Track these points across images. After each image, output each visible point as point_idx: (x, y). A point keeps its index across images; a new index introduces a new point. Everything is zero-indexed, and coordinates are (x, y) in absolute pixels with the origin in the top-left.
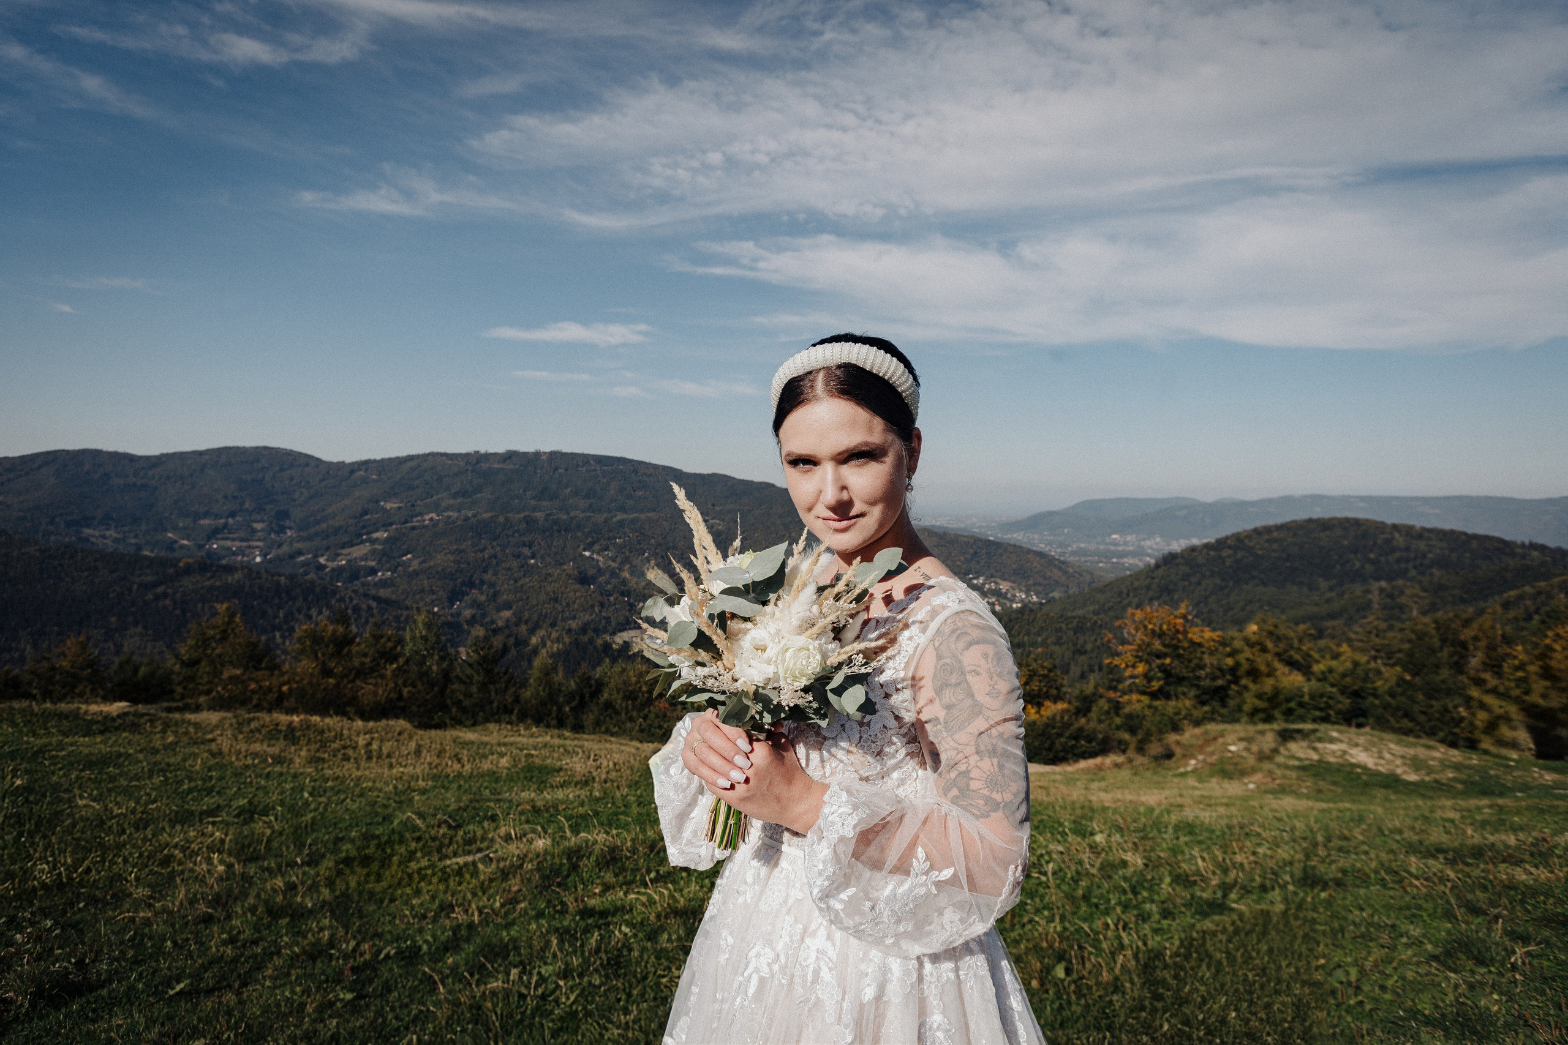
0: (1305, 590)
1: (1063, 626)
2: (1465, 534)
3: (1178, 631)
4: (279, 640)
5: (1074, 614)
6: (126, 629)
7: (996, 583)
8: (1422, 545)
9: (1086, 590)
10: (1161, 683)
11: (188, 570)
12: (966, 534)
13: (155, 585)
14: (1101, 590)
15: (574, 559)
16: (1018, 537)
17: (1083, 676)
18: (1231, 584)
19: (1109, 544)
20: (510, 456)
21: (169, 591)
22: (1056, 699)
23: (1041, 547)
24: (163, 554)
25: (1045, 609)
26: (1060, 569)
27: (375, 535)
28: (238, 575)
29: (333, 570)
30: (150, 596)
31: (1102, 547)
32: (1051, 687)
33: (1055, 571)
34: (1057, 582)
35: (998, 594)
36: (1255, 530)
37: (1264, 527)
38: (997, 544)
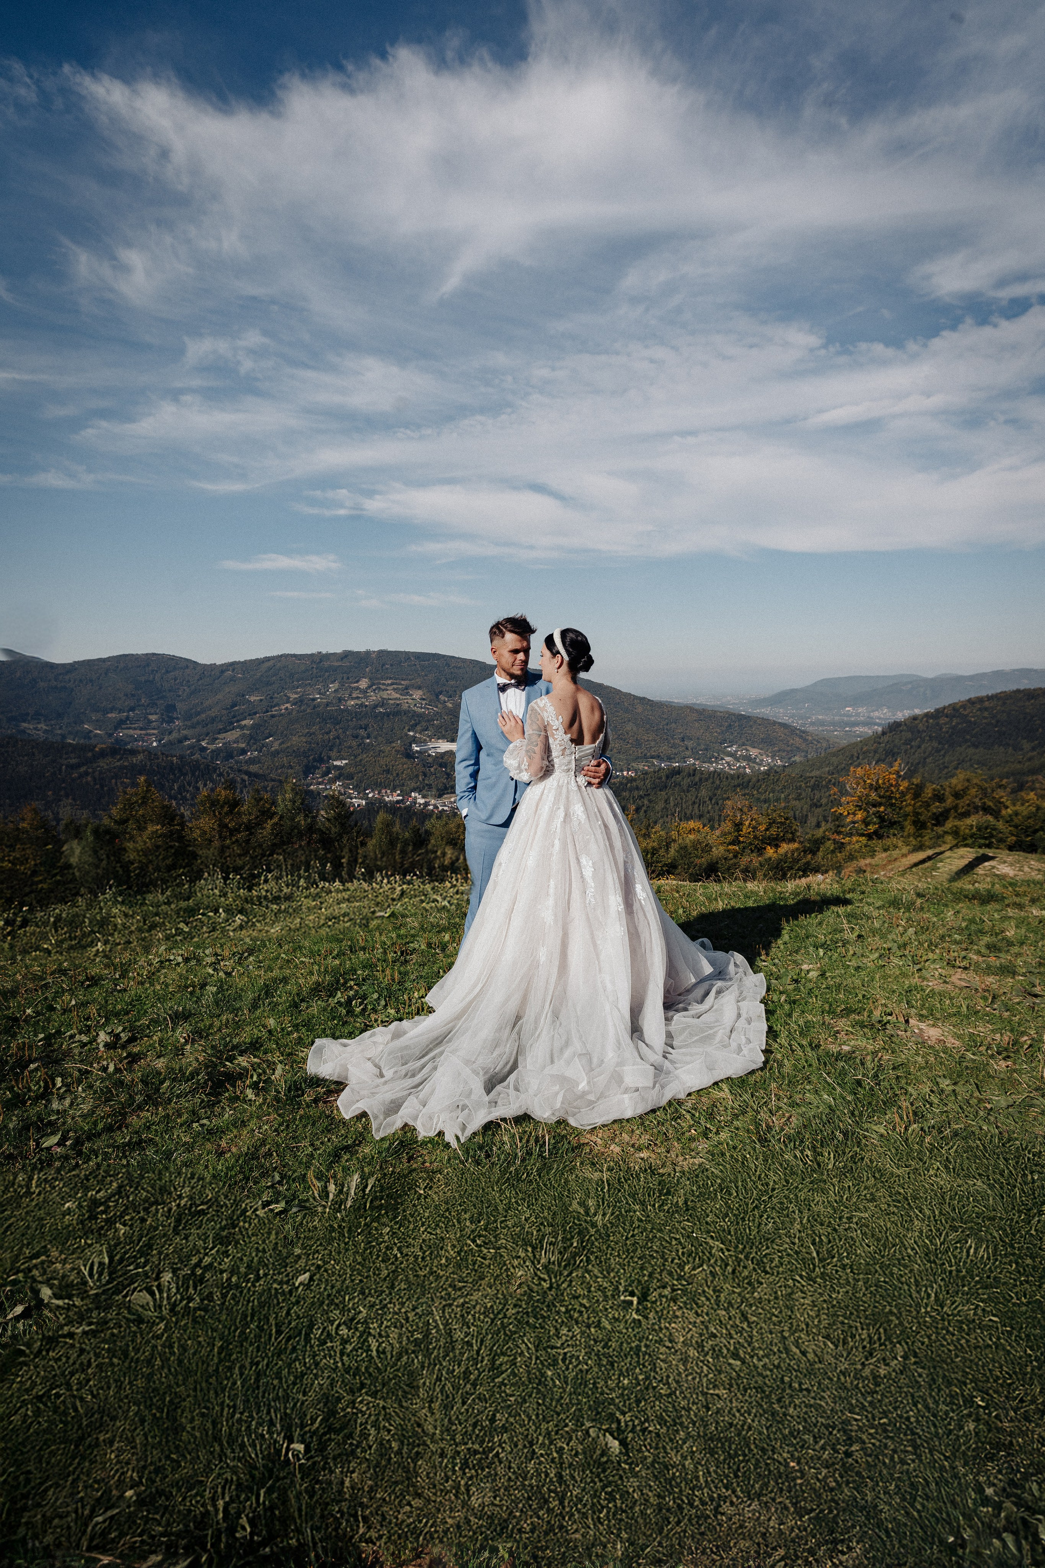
0: (1011, 749)
1: (803, 784)
3: (891, 785)
5: (813, 774)
6: (60, 800)
7: (747, 750)
9: (823, 755)
10: (877, 826)
11: (103, 754)
12: (722, 710)
13: (78, 766)
14: (835, 754)
15: (401, 738)
16: (765, 712)
17: (818, 825)
18: (947, 746)
19: (844, 715)
20: (347, 655)
21: (90, 770)
22: (791, 841)
23: (785, 719)
24: (82, 741)
25: (788, 771)
26: (801, 737)
27: (243, 723)
28: (140, 757)
29: (213, 751)
30: (75, 775)
31: (837, 718)
32: (788, 832)
33: (797, 739)
34: (799, 748)
35: (748, 758)
36: (970, 700)
37: (978, 698)
38: (748, 718)
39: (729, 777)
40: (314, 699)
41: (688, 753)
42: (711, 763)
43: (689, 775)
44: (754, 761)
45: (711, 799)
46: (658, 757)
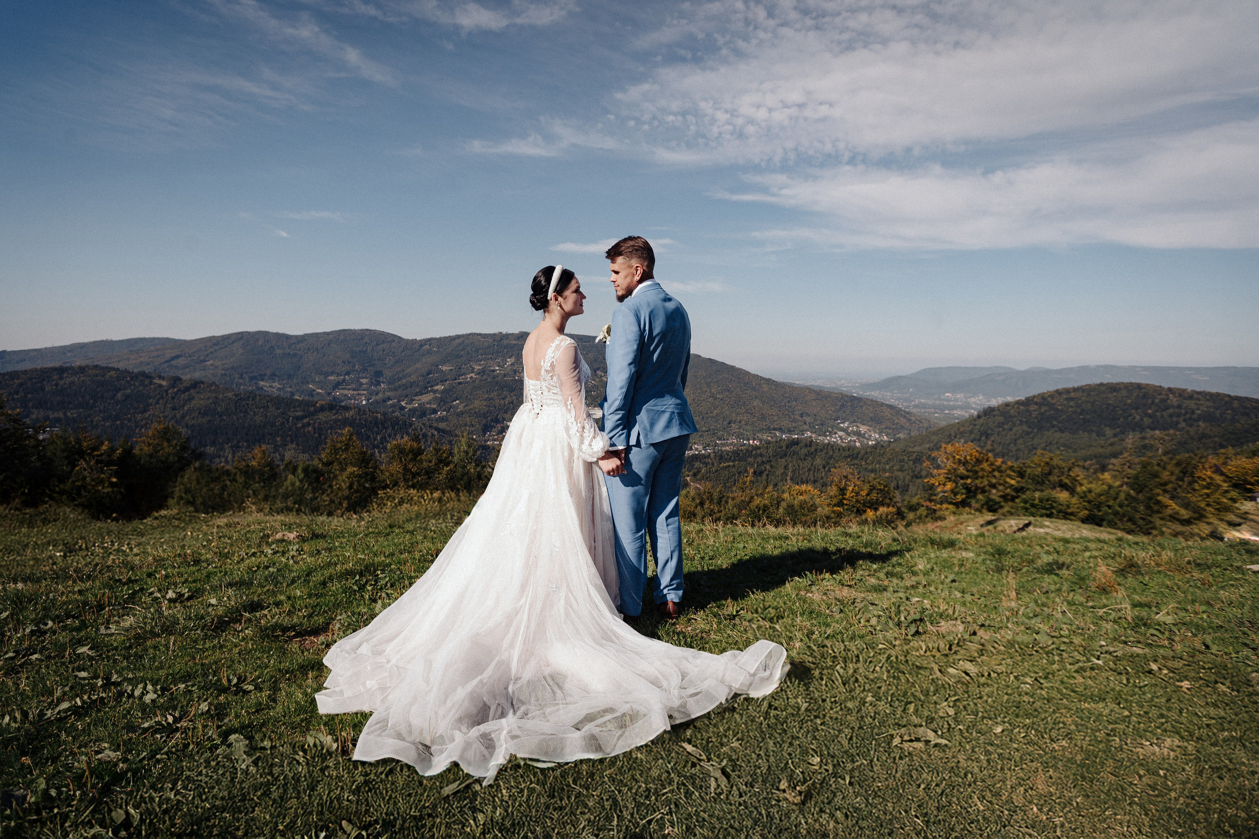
0: (1094, 435)
1: (906, 458)
2: (1229, 396)
4: (377, 454)
5: (915, 449)
6: (286, 445)
7: (857, 427)
8: (1192, 404)
9: (924, 433)
10: (964, 496)
11: (322, 409)
12: (836, 391)
13: (302, 418)
14: (934, 433)
16: (875, 394)
18: (1035, 430)
19: (944, 400)
21: (311, 422)
22: (889, 506)
23: (892, 402)
24: (307, 398)
25: (893, 446)
26: (905, 417)
27: (436, 388)
28: (352, 413)
29: (410, 410)
30: (300, 425)
31: (937, 402)
32: (886, 497)
33: (902, 419)
34: (903, 426)
35: (858, 434)
36: (1057, 391)
37: (1064, 389)
38: (859, 399)
39: (841, 449)
40: (494, 371)
41: (806, 427)
42: (826, 436)
43: (806, 446)
44: (863, 436)
45: (824, 467)
46: (780, 429)
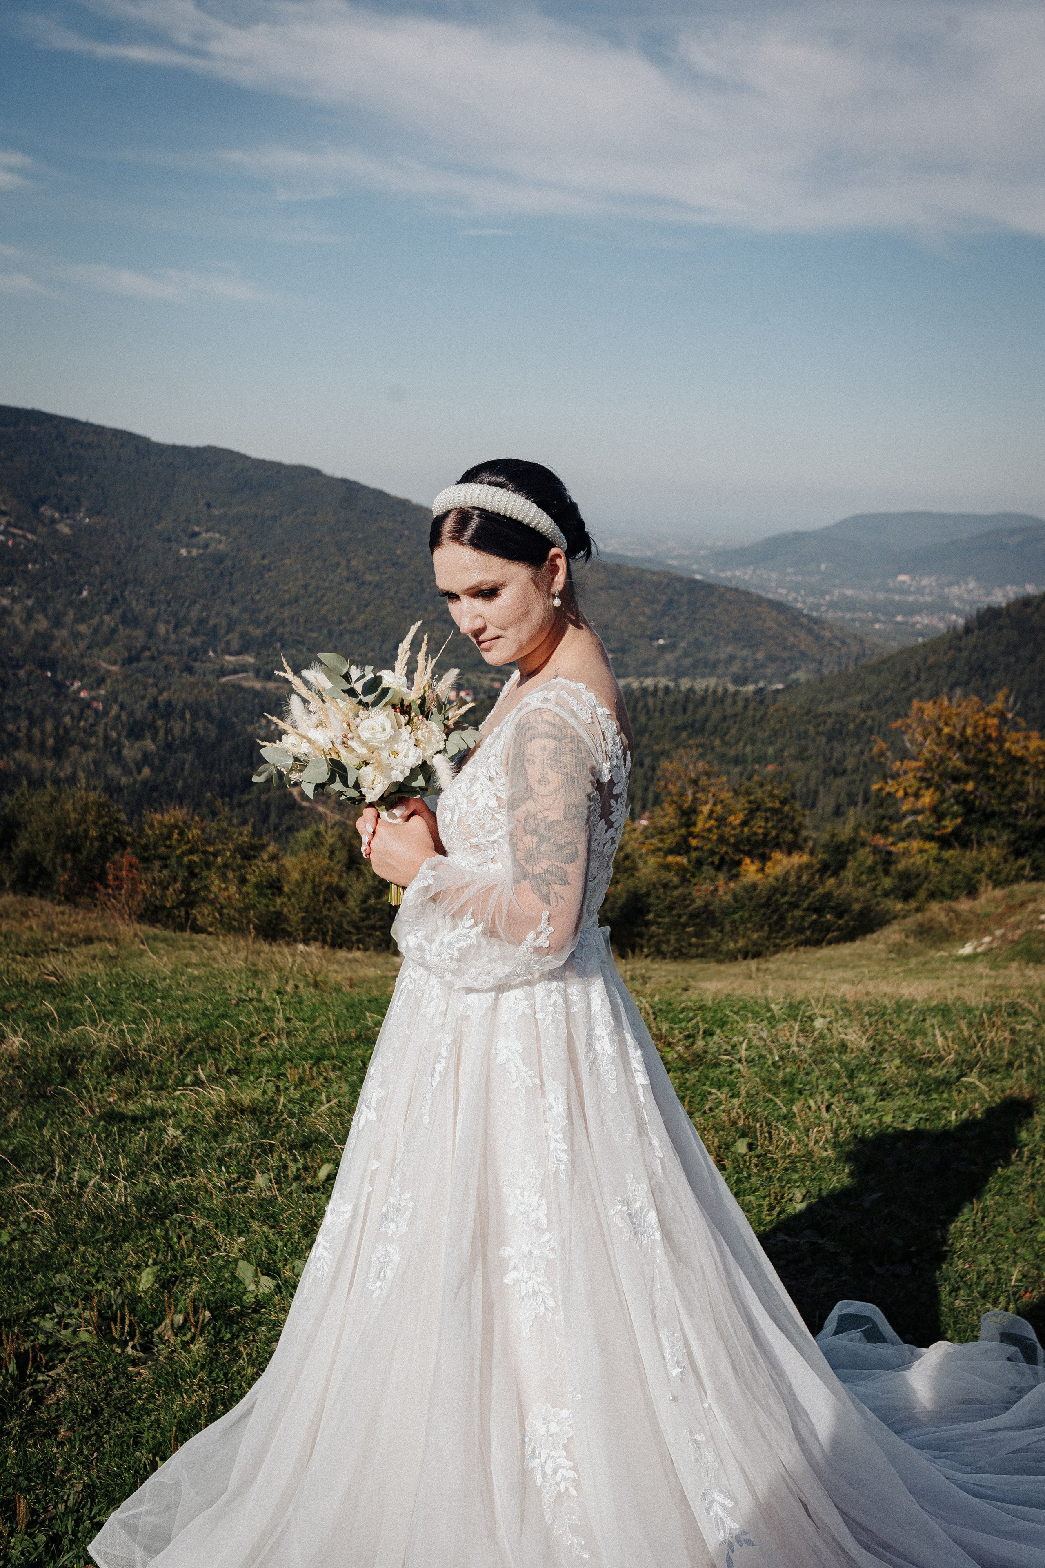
1: (811, 730)
3: (989, 738)
5: (831, 707)
9: (851, 669)
10: (959, 820)
12: (656, 568)
14: (875, 670)
16: (743, 576)
17: (838, 812)
19: (895, 590)
22: (791, 848)
23: (781, 594)
25: (782, 700)
26: (810, 631)
31: (881, 596)
32: (785, 828)
33: (802, 635)
34: (803, 654)
38: (707, 588)
